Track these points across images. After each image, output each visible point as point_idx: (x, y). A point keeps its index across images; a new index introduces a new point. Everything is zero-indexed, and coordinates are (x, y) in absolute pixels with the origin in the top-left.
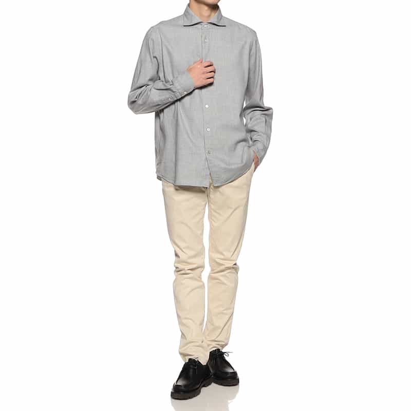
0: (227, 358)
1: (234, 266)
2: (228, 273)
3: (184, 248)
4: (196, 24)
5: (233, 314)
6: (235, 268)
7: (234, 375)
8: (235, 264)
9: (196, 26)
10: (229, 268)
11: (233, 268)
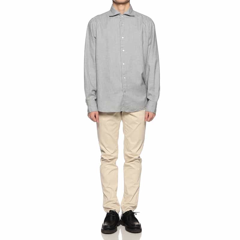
0: (136, 216)
1: (139, 158)
2: (136, 162)
3: (107, 147)
4: (116, 15)
5: (139, 188)
6: (139, 159)
7: (139, 226)
8: (139, 157)
9: (116, 16)
10: (136, 159)
11: (138, 159)
